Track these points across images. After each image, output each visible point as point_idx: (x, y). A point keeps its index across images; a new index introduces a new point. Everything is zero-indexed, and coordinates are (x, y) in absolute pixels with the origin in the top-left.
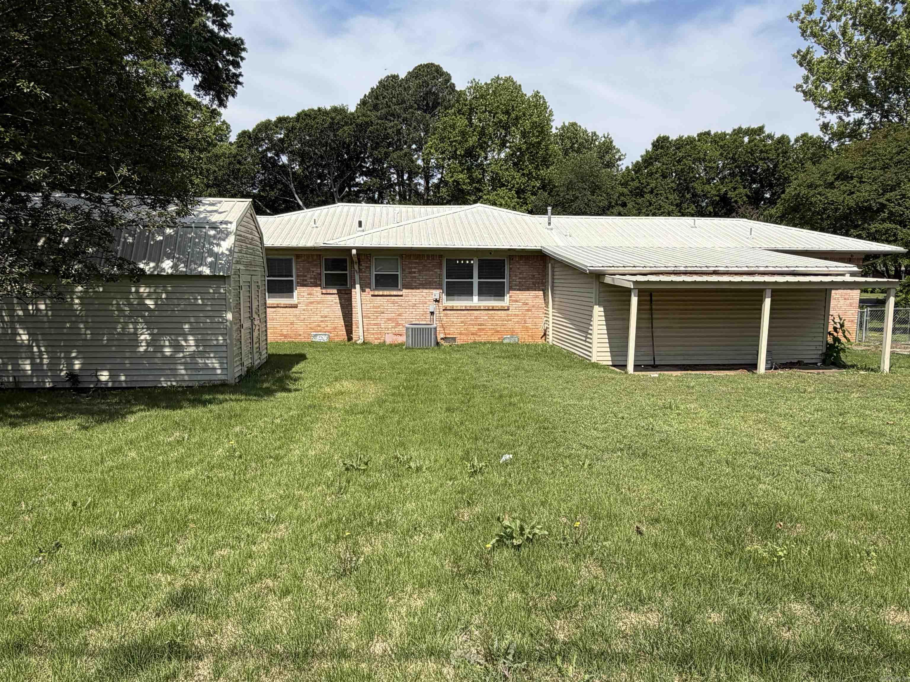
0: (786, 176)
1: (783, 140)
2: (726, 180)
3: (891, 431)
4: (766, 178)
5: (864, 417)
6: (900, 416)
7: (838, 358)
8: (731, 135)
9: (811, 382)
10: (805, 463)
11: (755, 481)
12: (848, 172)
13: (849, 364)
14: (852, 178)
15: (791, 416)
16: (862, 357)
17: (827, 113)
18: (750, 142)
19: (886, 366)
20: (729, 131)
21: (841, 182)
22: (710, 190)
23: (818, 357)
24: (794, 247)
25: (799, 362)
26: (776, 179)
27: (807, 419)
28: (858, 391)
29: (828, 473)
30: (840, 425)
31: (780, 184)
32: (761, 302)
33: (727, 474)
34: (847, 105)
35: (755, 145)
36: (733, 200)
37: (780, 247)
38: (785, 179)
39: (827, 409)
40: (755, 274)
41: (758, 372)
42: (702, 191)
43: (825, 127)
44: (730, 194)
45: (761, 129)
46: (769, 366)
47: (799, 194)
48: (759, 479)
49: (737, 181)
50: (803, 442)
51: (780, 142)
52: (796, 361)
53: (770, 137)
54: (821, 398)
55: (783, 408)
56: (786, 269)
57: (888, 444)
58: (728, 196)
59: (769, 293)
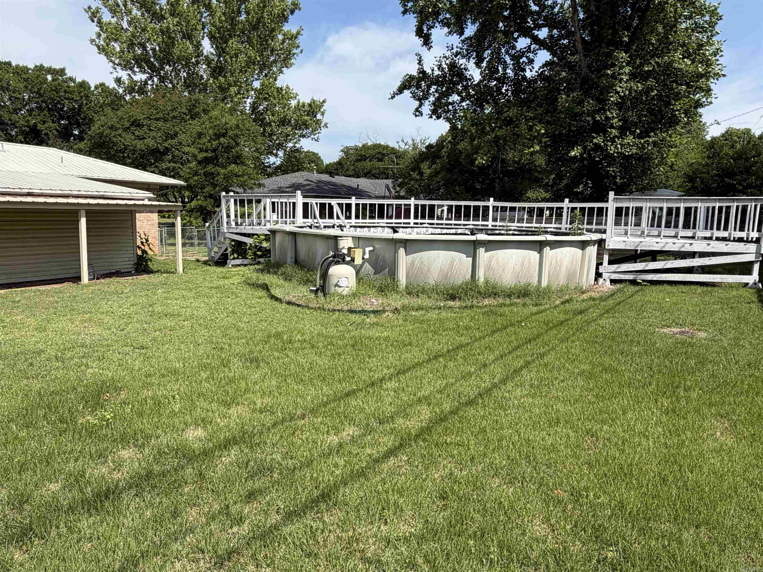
0: (91, 117)
1: (83, 85)
2: (34, 113)
3: (186, 312)
4: (73, 116)
5: (167, 305)
6: (190, 301)
7: (147, 265)
8: (33, 71)
9: (127, 285)
10: (125, 345)
11: (83, 367)
12: (140, 120)
13: (156, 270)
14: (143, 126)
15: (112, 313)
16: (164, 264)
17: (119, 68)
18: (53, 80)
19: (180, 269)
20: (31, 66)
21: (135, 128)
22: (17, 119)
23: (131, 266)
24: (103, 177)
25: (117, 271)
26: (82, 119)
27: (125, 313)
28: (162, 288)
29: (143, 349)
30: (150, 314)
31: (86, 124)
32: (77, 222)
33: (57, 368)
34: (134, 66)
35: (59, 85)
36: (43, 133)
37: (90, 176)
38: (90, 120)
39: (140, 303)
40: (69, 197)
41: (82, 282)
42: (10, 120)
43: (118, 81)
44: (40, 126)
45: (62, 72)
46: (92, 277)
47: (103, 133)
48: (87, 366)
49: (45, 115)
50: (122, 330)
51: (81, 86)
52: (114, 271)
53: (71, 79)
54: (135, 296)
55: (105, 307)
56: (97, 193)
57: (184, 321)
58: (38, 128)
59: (83, 213)
